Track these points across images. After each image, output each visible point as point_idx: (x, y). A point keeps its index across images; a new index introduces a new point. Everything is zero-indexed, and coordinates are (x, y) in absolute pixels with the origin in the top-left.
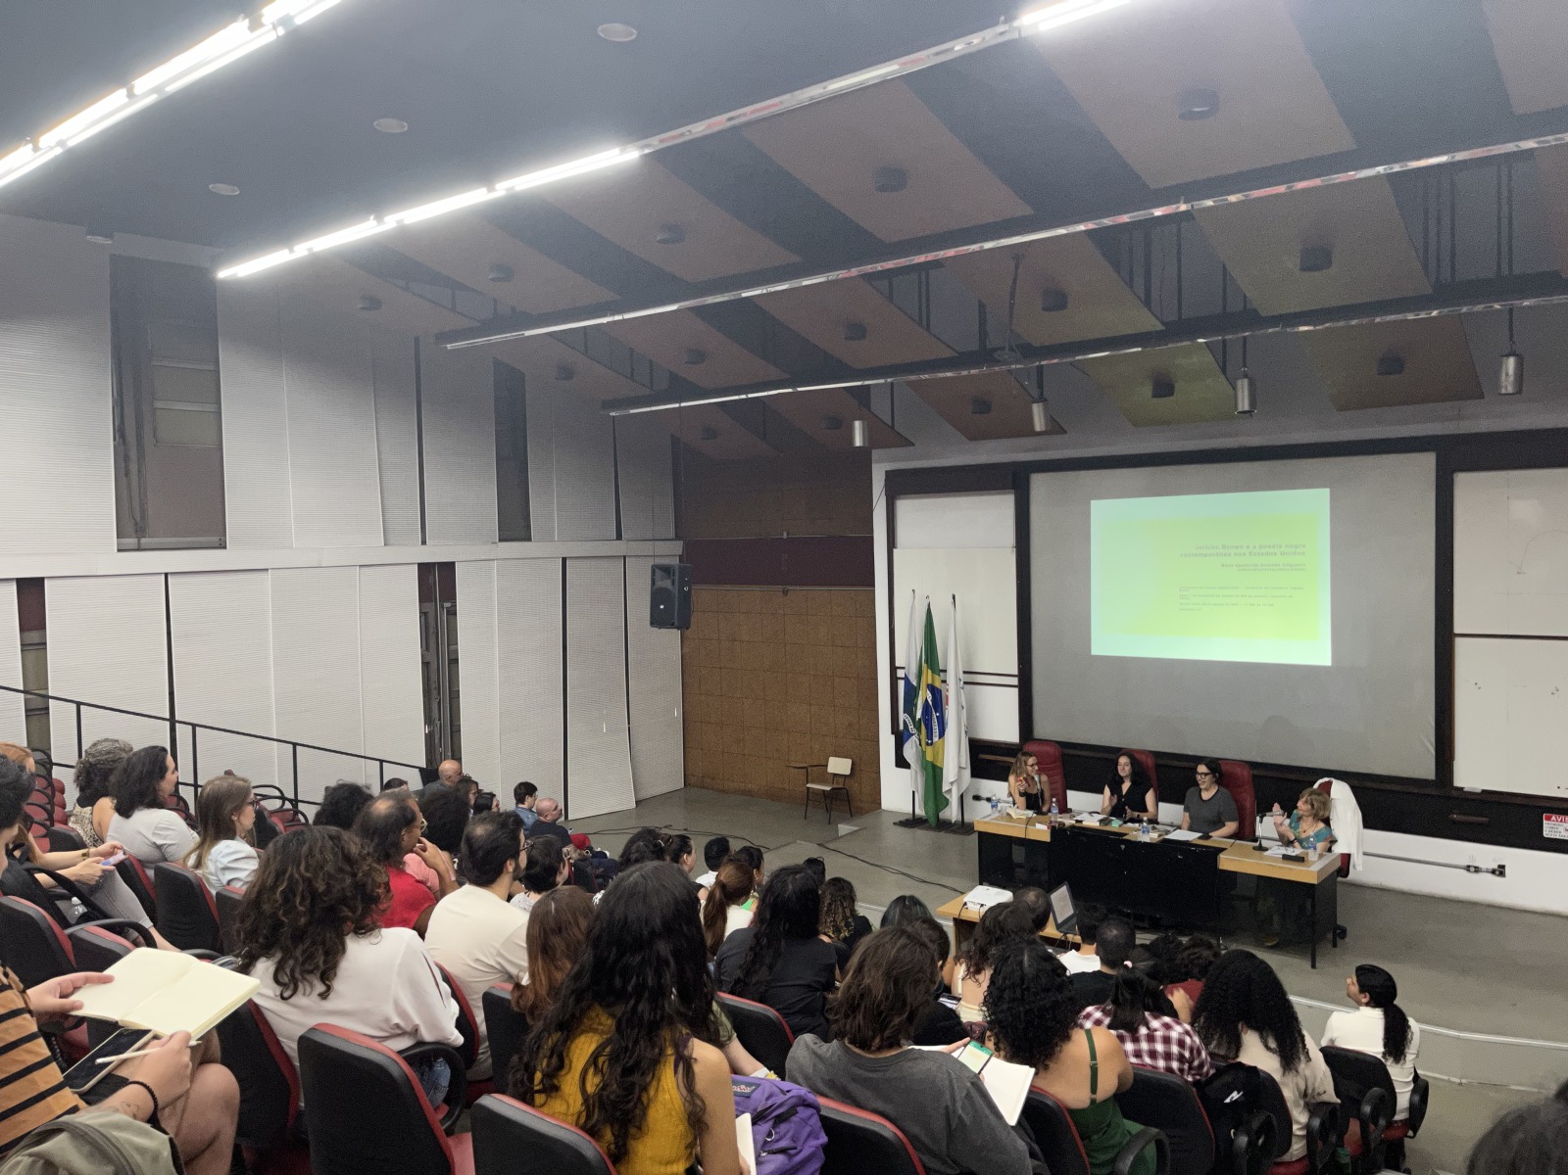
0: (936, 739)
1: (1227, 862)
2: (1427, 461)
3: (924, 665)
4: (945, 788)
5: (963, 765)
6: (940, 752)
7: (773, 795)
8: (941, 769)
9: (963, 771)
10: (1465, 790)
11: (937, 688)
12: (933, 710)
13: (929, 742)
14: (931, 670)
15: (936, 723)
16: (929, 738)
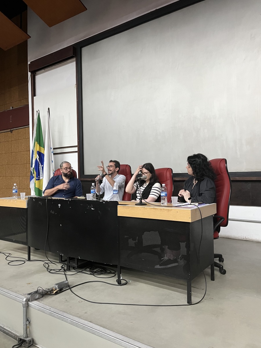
0: (41, 178)
3: (36, 142)
11: (42, 153)
12: (40, 164)
13: (37, 178)
14: (39, 144)
15: (42, 170)
16: (37, 177)
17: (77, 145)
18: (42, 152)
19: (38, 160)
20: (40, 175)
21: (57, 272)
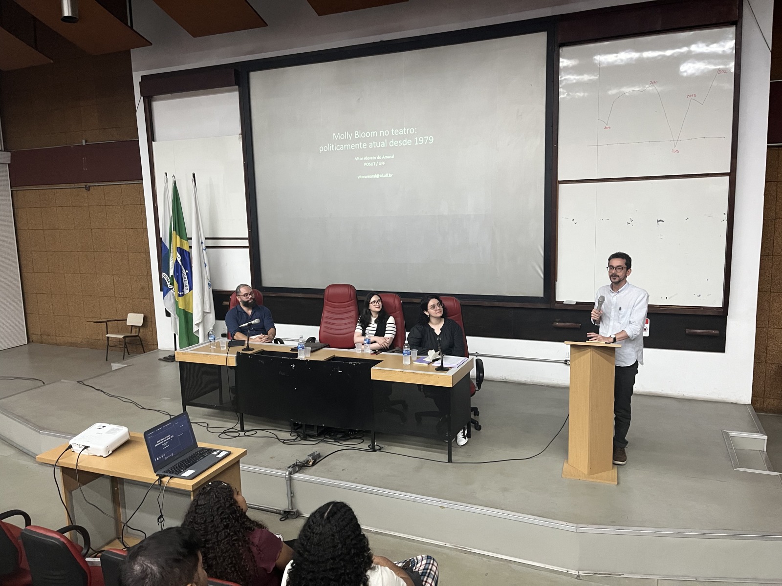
0: (187, 291)
1: (377, 374)
2: (541, 38)
3: (174, 233)
4: (195, 329)
5: (207, 311)
6: (191, 301)
7: (92, 345)
8: (192, 314)
9: (208, 315)
10: (564, 303)
11: (185, 250)
12: (183, 268)
13: (181, 293)
14: (179, 236)
15: (187, 279)
16: (180, 291)
17: (247, 237)
18: (186, 248)
19: (180, 263)
20: (185, 288)
21: (291, 441)
